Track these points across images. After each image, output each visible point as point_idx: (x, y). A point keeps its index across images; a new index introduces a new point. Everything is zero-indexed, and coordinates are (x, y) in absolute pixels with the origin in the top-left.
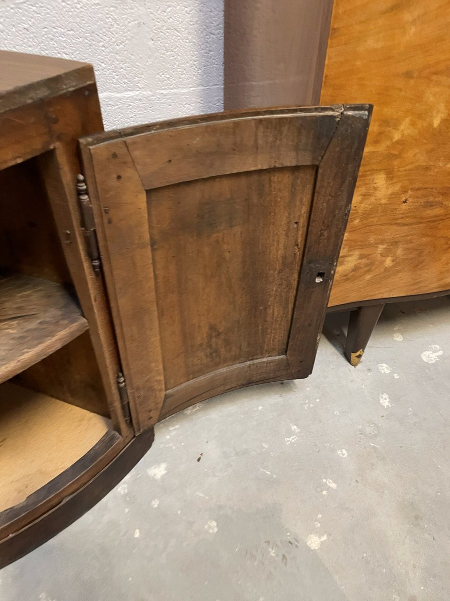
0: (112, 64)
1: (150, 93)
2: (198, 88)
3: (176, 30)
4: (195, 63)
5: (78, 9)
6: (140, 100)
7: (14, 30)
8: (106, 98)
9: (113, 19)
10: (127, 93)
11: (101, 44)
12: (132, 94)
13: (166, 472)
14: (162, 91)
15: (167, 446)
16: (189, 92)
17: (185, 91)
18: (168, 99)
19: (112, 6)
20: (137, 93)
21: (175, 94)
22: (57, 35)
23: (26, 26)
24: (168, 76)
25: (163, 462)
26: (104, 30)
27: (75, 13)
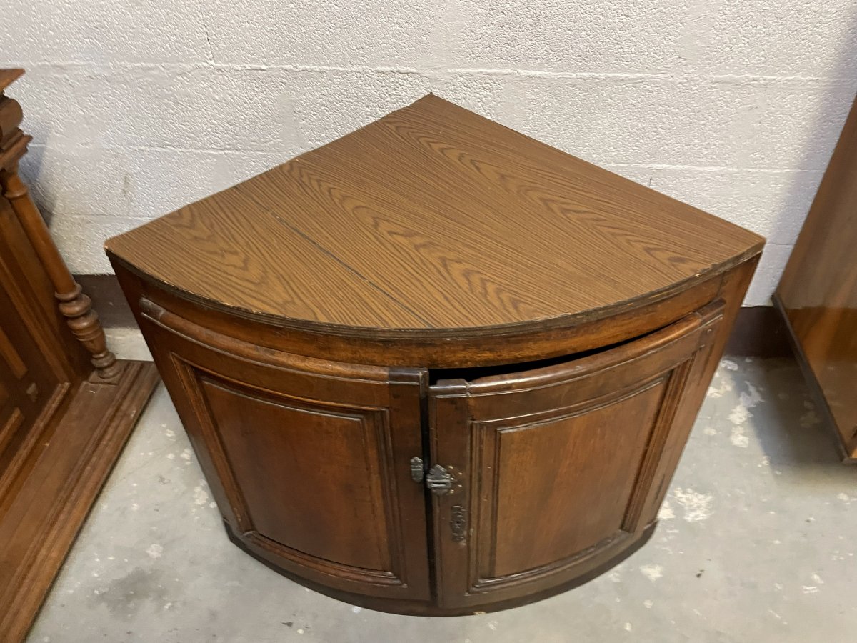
0: (706, 141)
1: (736, 170)
2: (794, 171)
3: (790, 115)
4: (800, 147)
5: (692, 91)
6: (722, 176)
7: (621, 104)
8: (686, 171)
9: (724, 102)
10: (711, 168)
11: (703, 122)
12: (715, 169)
13: (662, 576)
14: (750, 170)
15: (664, 548)
16: (781, 173)
17: (778, 171)
18: (754, 177)
19: (729, 90)
20: (722, 168)
21: (765, 173)
22: (661, 112)
23: (634, 102)
24: (763, 156)
25: (659, 564)
26: (711, 111)
27: (687, 94)
